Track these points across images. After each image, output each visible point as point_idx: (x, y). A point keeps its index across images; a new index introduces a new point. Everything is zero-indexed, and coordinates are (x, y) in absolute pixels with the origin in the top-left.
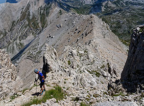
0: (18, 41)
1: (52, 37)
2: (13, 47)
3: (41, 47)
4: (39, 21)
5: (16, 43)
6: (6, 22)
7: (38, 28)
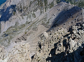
0: (33, 12)
1: (55, 16)
2: (30, 15)
3: (49, 20)
4: (43, 2)
5: (32, 13)
6: (27, 2)
7: (43, 6)
